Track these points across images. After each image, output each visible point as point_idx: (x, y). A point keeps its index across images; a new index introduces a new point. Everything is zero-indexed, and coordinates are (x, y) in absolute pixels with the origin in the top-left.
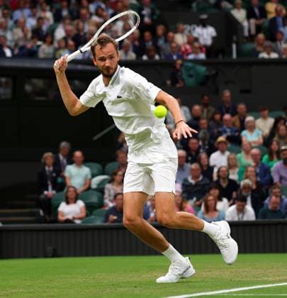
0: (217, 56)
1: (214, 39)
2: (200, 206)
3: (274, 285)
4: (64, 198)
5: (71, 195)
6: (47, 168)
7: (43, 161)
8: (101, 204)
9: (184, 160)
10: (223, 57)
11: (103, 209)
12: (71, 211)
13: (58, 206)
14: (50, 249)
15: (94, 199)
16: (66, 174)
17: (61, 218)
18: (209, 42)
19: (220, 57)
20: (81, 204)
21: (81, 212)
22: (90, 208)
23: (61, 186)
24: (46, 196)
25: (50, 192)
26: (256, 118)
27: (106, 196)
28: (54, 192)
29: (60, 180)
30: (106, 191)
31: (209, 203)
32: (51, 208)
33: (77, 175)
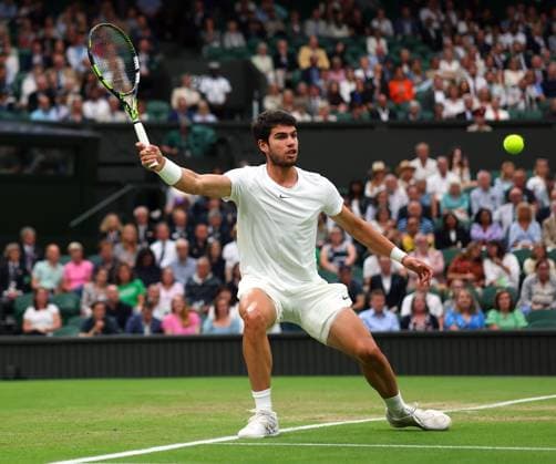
0: (232, 117)
1: (228, 95)
4: (31, 301)
6: (11, 264)
7: (6, 254)
9: (186, 252)
10: (242, 117)
12: (41, 319)
14: (11, 369)
15: (70, 304)
16: (35, 274)
17: (27, 328)
18: (221, 99)
20: (53, 309)
21: (54, 322)
24: (8, 297)
25: (12, 291)
27: (84, 299)
28: (20, 293)
29: (26, 280)
30: (85, 295)
31: (221, 309)
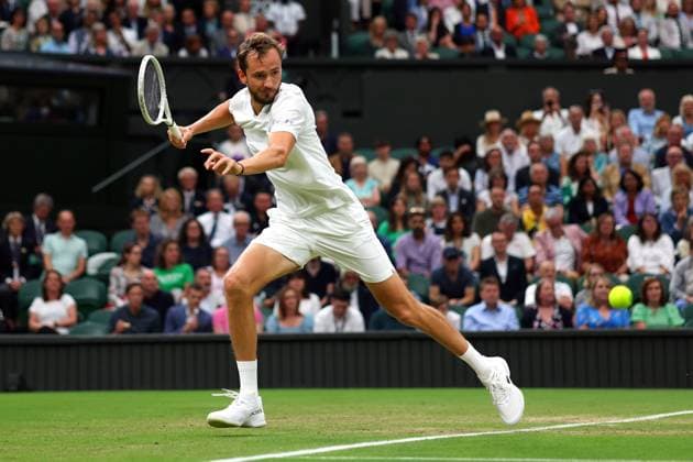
0: (304, 52)
1: (301, 24)
2: (271, 307)
3: (390, 442)
5: (52, 285)
6: (11, 239)
7: (4, 226)
8: (104, 302)
9: (247, 228)
10: (316, 53)
11: (106, 310)
12: (51, 312)
13: (30, 303)
14: (13, 377)
15: (92, 293)
16: (45, 249)
17: (34, 324)
18: (292, 29)
19: (311, 54)
20: (68, 300)
21: (70, 315)
22: (84, 308)
23: (35, 270)
24: (9, 286)
25: (16, 280)
26: (370, 159)
27: (113, 287)
28: (23, 280)
29: (33, 259)
30: (113, 281)
31: (287, 302)
32: (17, 307)
33: (63, 251)
